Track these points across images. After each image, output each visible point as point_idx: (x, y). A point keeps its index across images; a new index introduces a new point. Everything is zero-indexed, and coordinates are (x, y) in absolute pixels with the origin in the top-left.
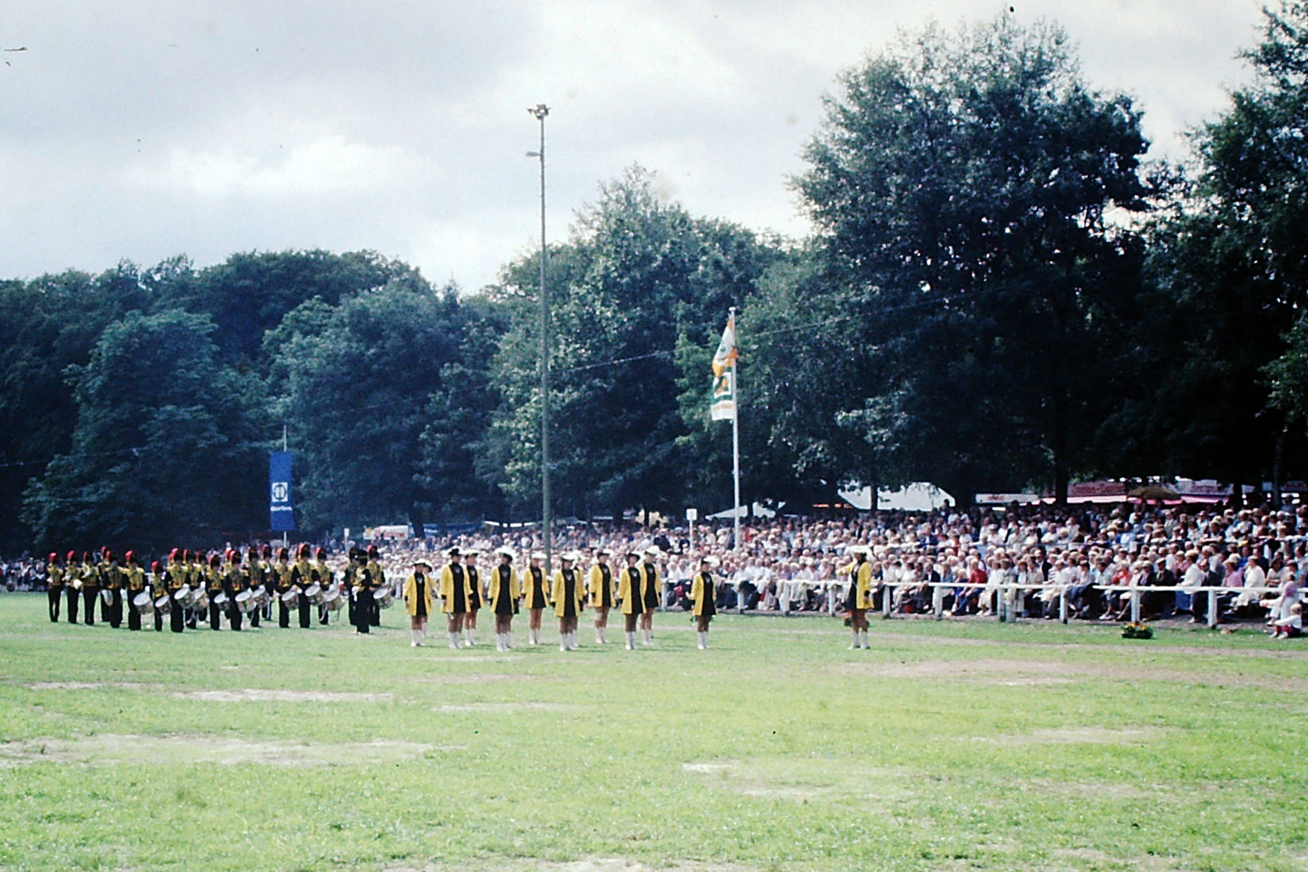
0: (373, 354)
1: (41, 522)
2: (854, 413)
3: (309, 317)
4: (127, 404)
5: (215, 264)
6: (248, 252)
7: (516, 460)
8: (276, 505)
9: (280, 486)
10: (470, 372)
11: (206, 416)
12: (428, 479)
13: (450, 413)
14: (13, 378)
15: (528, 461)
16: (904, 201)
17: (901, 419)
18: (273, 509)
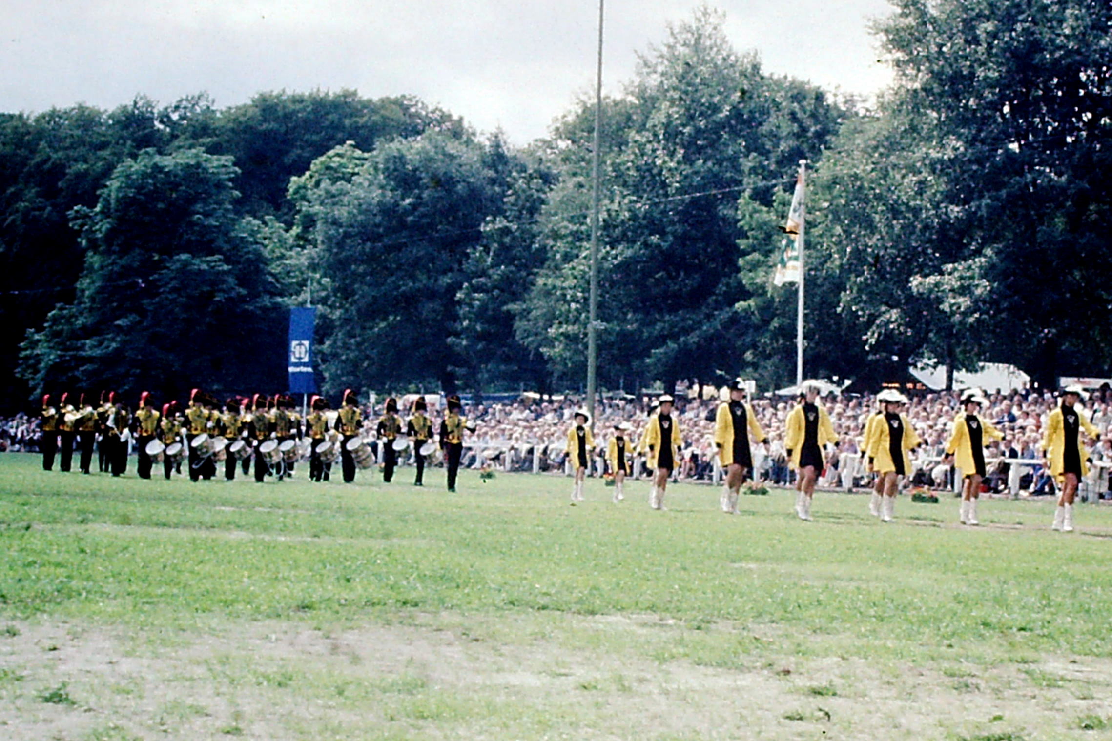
0: (410, 204)
1: (39, 376)
2: (932, 280)
3: (341, 165)
4: (137, 251)
5: (240, 103)
6: (275, 93)
7: (560, 323)
8: (296, 365)
9: (300, 345)
10: (514, 227)
11: (226, 267)
12: (464, 343)
13: (491, 272)
14: (14, 221)
15: (574, 324)
16: (994, 51)
17: (983, 287)
18: (291, 369)
